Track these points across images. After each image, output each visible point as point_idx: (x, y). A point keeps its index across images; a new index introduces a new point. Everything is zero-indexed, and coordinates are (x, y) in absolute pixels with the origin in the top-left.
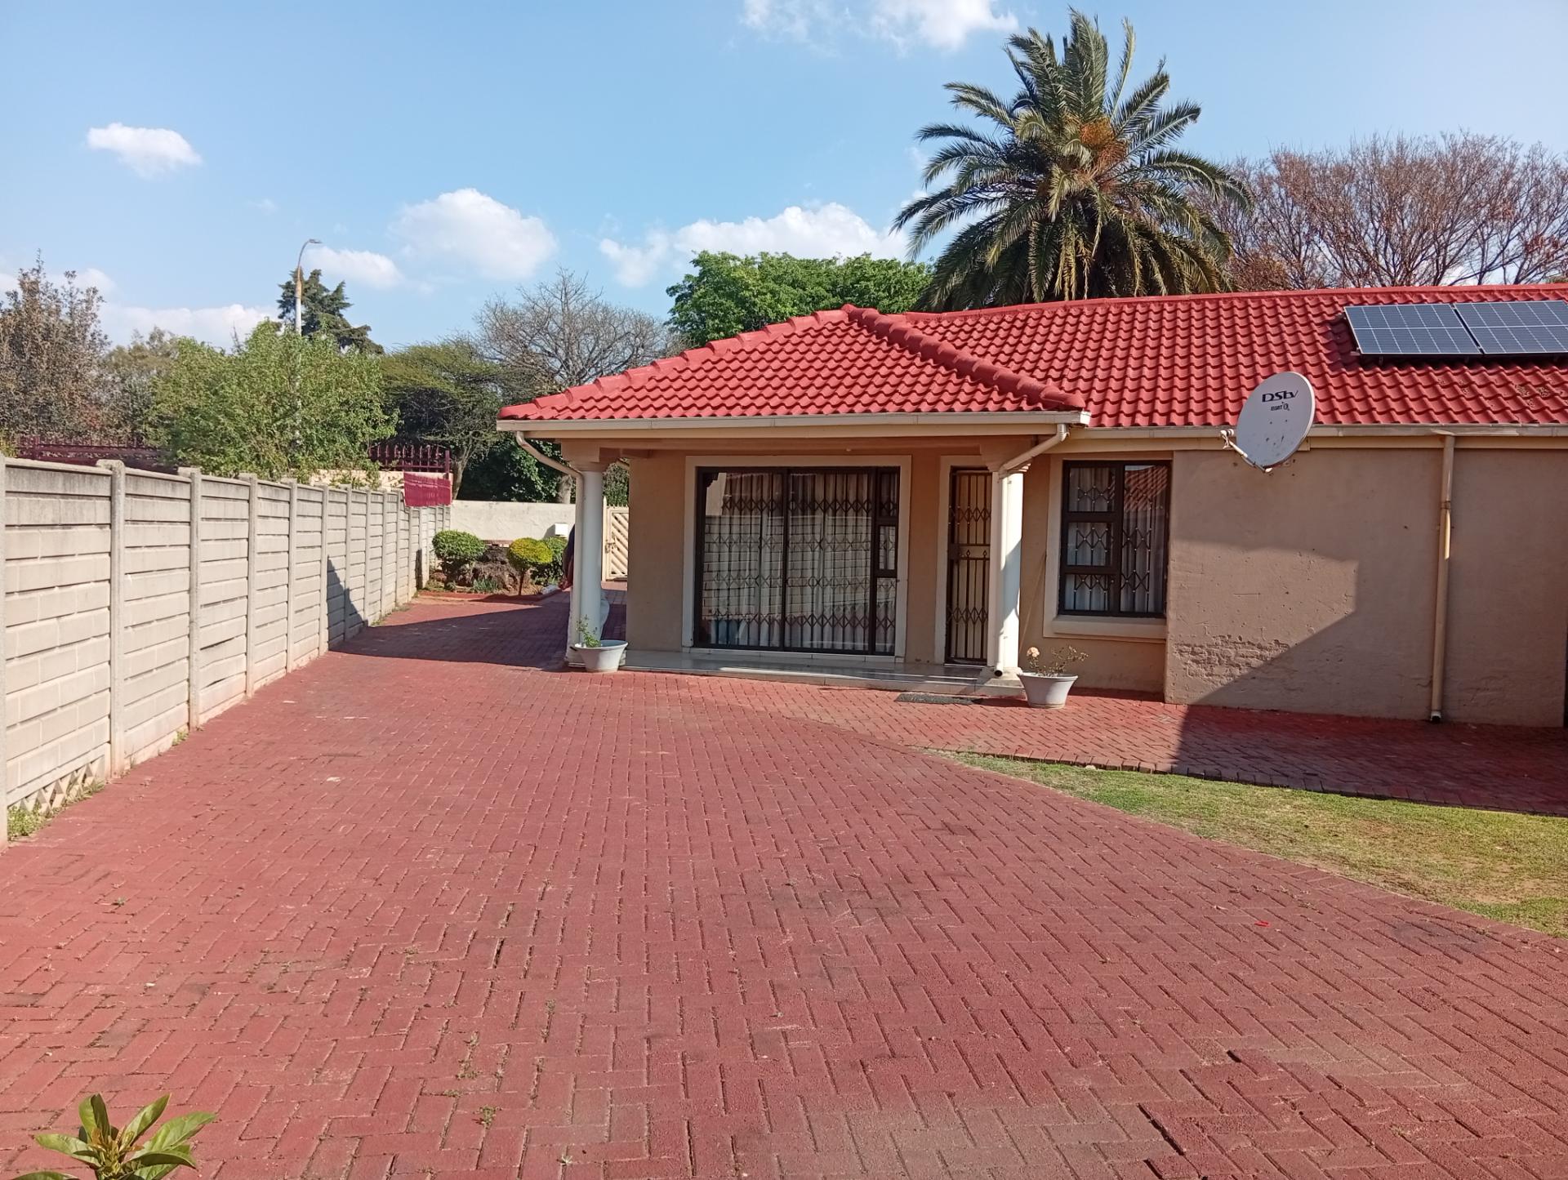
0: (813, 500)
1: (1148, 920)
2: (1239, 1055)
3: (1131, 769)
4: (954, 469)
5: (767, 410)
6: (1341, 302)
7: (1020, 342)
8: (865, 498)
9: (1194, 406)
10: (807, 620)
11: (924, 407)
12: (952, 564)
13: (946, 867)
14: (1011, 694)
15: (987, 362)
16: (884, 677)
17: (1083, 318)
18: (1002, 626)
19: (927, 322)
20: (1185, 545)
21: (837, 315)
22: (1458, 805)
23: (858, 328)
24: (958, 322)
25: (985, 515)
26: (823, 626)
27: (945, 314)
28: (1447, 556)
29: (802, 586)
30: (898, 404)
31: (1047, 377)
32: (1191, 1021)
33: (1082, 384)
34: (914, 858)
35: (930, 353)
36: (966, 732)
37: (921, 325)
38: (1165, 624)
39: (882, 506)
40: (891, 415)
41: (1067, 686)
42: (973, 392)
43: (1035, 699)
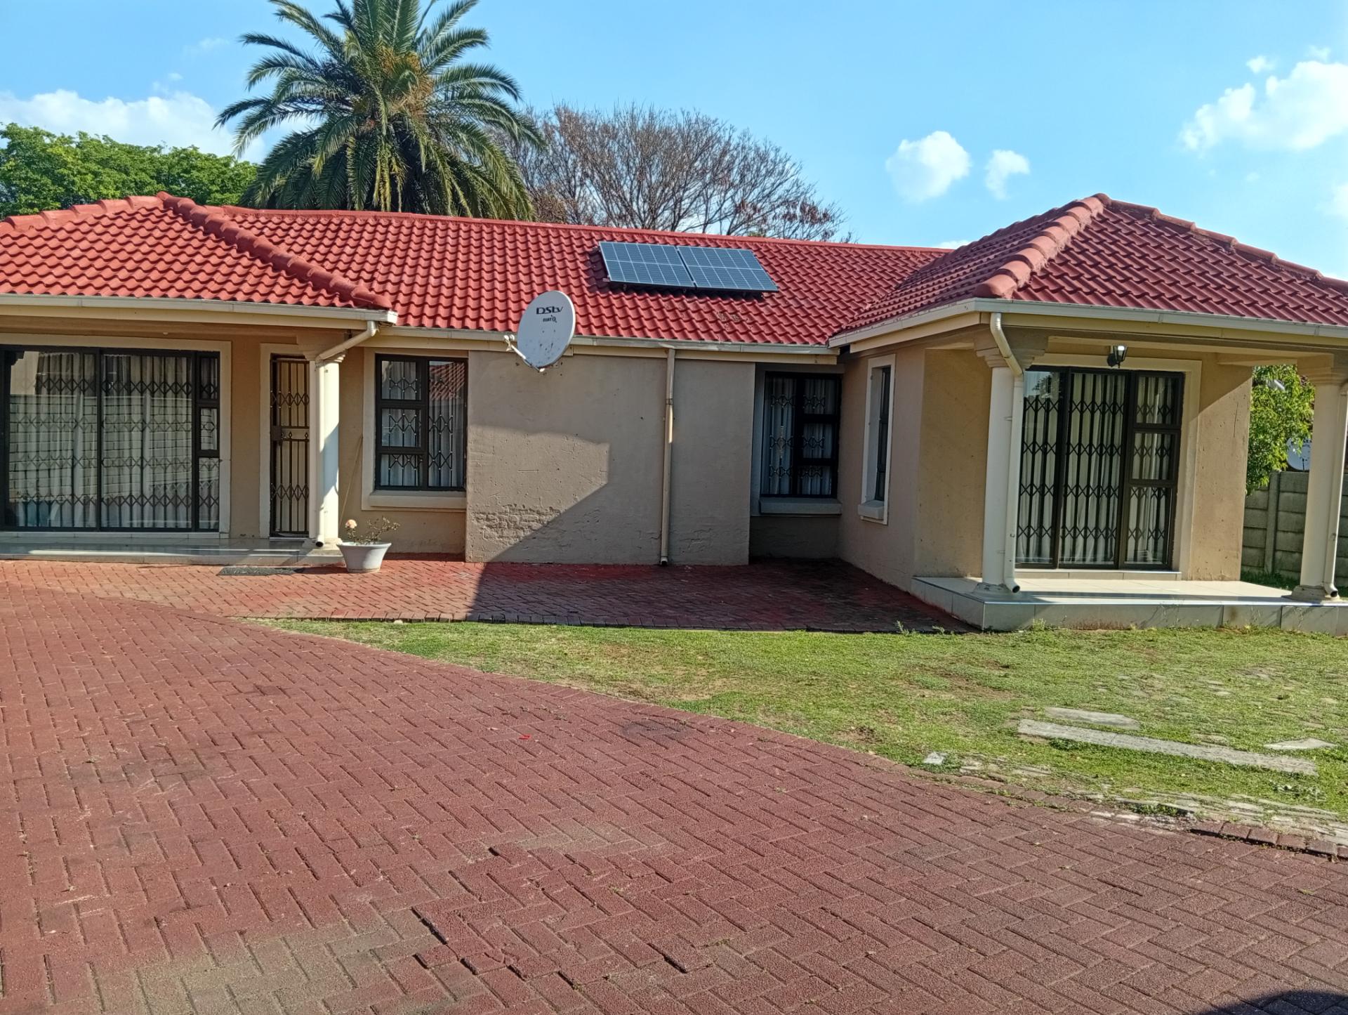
0: (129, 382)
1: (434, 747)
2: (497, 850)
3: (432, 620)
4: (274, 357)
5: (74, 289)
6: (597, 237)
7: (334, 244)
8: (185, 381)
9: (484, 313)
10: (125, 501)
11: (240, 296)
12: (275, 445)
13: (254, 726)
14: (331, 562)
15: (303, 259)
16: (209, 553)
17: (391, 229)
18: (322, 502)
19: (245, 216)
20: (479, 430)
21: (151, 201)
22: (676, 628)
23: (172, 215)
24: (275, 220)
25: (305, 400)
26: (142, 506)
27: (263, 211)
28: (671, 440)
29: (119, 466)
30: (213, 292)
31: (359, 278)
32: (461, 828)
33: (390, 287)
34: (223, 721)
35: (245, 245)
36: (286, 599)
37: (239, 218)
38: (465, 496)
39: (202, 389)
40: (206, 302)
41: (382, 552)
42: (289, 286)
43: (353, 565)
